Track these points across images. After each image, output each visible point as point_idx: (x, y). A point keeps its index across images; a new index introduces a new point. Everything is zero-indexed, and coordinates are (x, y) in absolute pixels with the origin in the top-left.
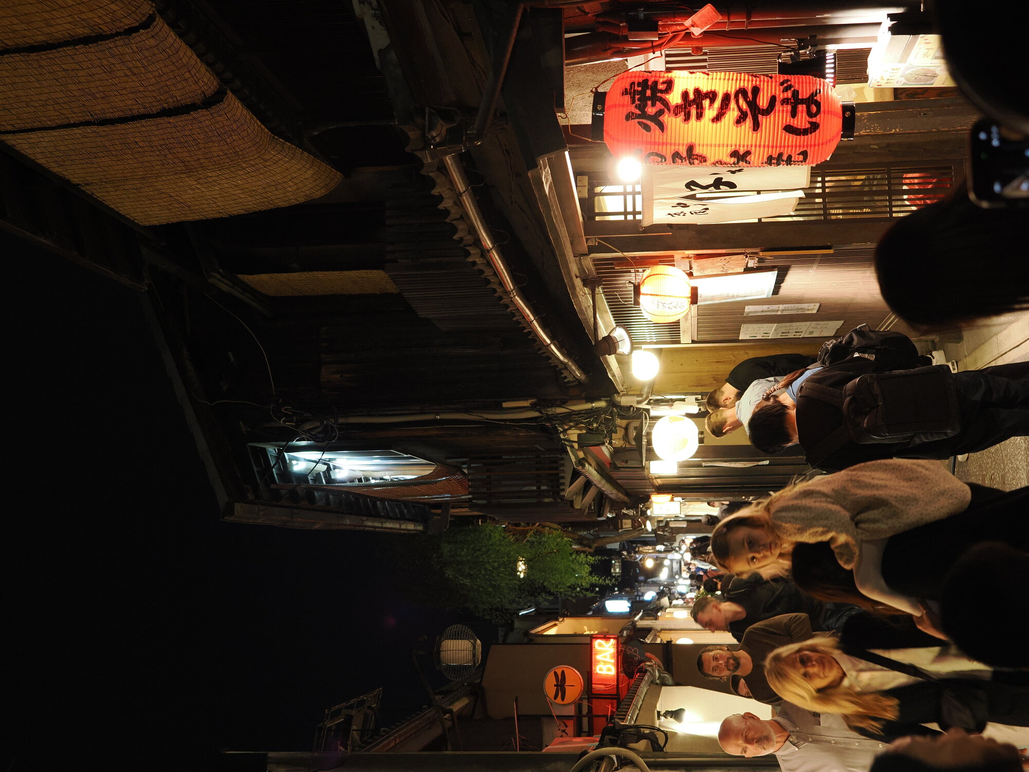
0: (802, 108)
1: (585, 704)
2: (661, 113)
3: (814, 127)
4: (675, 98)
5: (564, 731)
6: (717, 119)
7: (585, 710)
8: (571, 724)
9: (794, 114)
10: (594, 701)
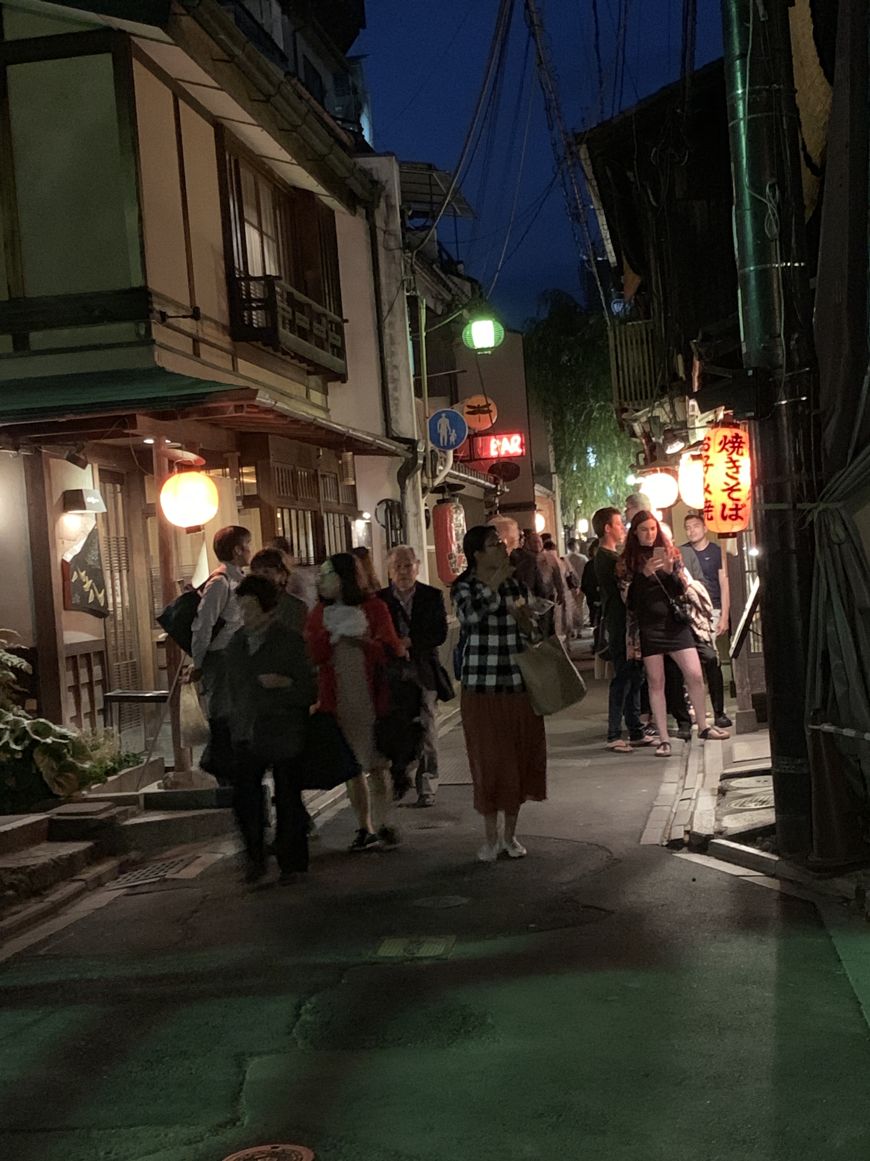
0: (734, 512)
2: (727, 450)
3: (724, 518)
4: (735, 456)
6: (727, 474)
9: (731, 509)
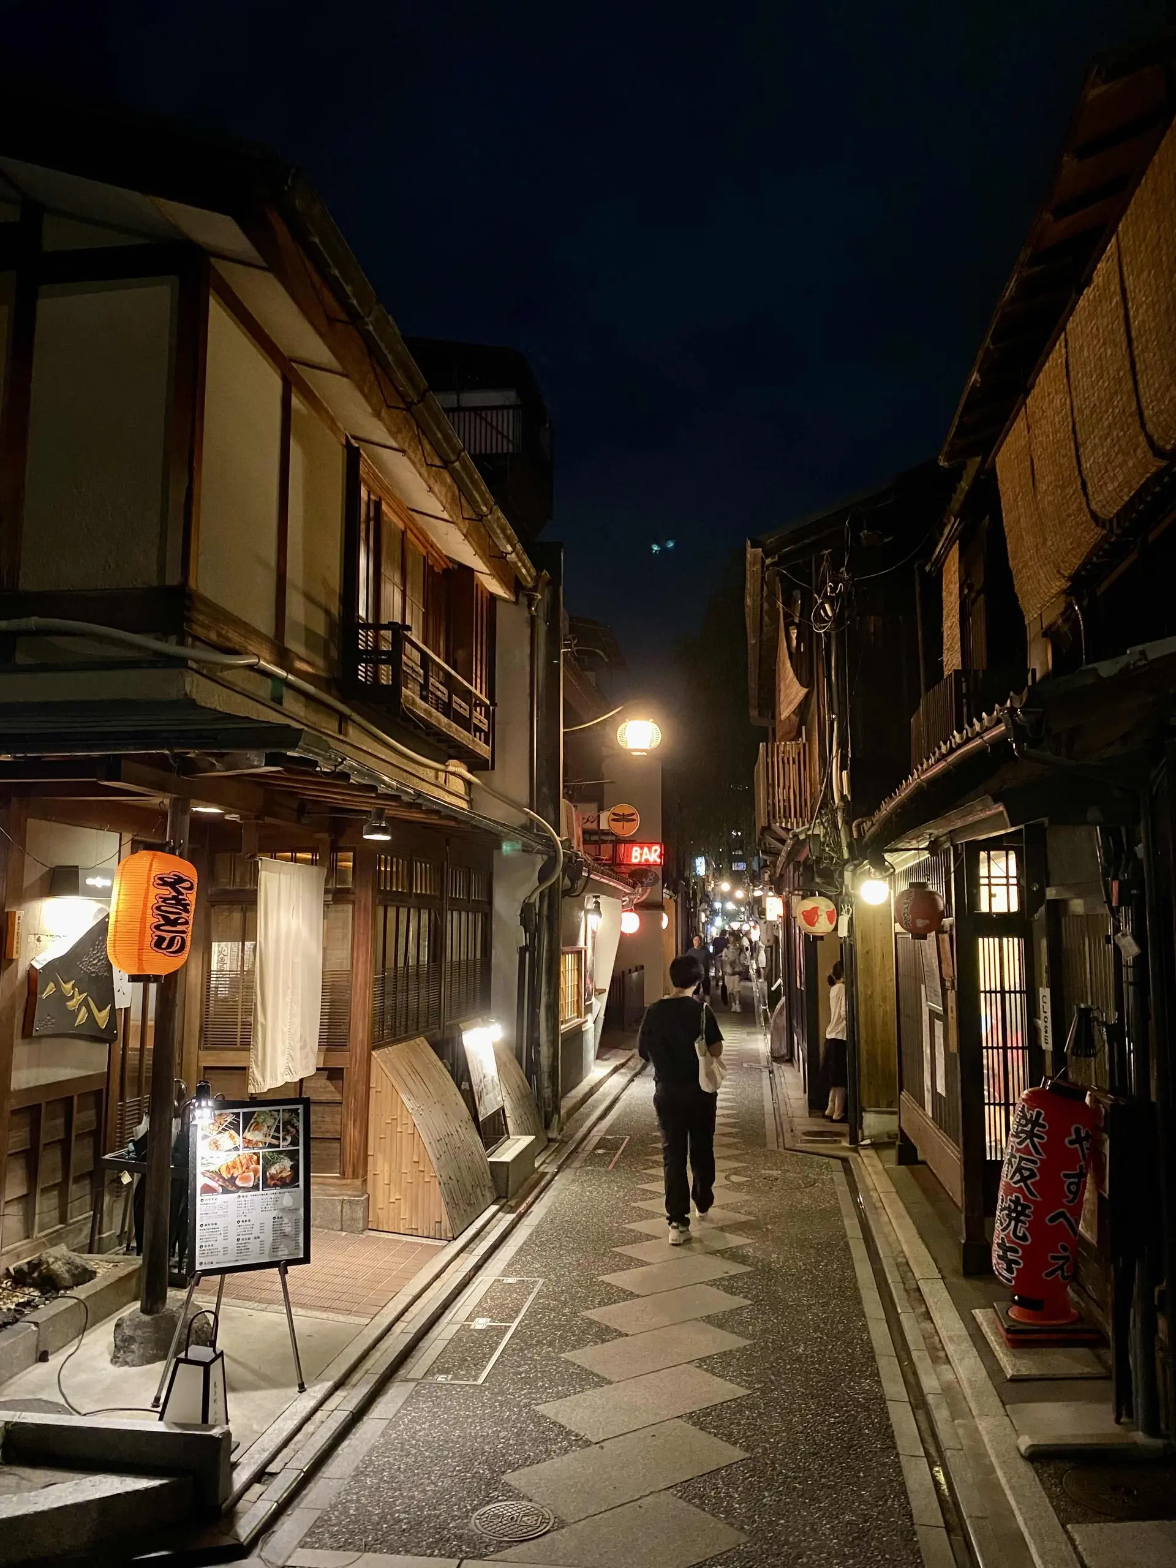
1: (610, 838)
5: (588, 820)
7: (604, 838)
8: (594, 826)
10: (611, 845)
